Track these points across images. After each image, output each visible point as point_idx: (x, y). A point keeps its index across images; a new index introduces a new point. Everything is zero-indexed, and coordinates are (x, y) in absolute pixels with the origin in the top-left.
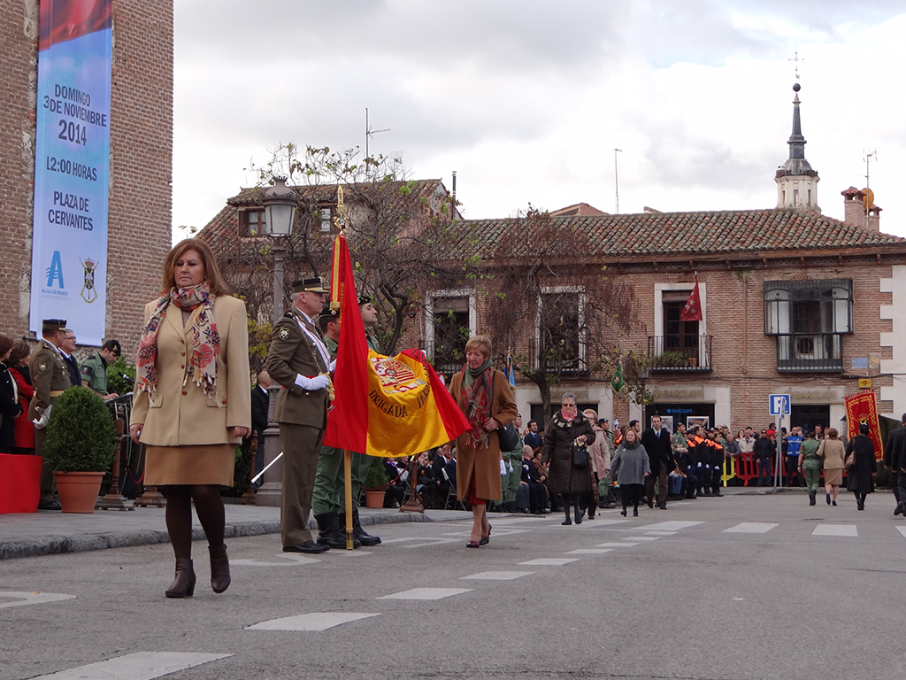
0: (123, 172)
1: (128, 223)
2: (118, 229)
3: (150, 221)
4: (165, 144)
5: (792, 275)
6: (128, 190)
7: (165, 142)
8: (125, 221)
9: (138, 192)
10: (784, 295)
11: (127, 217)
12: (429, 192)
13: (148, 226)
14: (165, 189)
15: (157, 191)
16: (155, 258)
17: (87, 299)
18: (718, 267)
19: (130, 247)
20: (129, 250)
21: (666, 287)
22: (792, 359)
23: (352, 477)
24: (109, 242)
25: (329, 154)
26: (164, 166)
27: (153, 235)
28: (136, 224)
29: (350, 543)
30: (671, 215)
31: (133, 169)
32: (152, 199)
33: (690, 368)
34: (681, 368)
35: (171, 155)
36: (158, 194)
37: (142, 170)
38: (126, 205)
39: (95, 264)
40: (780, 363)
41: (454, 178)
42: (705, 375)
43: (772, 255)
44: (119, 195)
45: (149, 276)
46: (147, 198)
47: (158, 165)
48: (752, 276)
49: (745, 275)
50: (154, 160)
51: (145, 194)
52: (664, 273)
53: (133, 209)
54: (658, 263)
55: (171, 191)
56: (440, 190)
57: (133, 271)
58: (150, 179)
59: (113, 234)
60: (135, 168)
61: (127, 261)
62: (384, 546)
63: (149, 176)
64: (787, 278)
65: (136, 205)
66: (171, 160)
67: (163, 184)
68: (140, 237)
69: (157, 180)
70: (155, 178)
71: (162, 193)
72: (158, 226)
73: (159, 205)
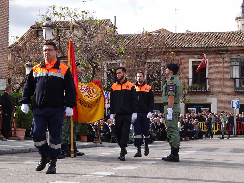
3: (0, 34)
4: (6, 5)
5: (241, 56)
7: (6, 4)
10: (238, 64)
12: (106, 24)
14: (6, 22)
15: (3, 23)
16: (2, 48)
18: (213, 53)
21: (194, 60)
22: (240, 88)
23: (74, 130)
25: (69, 10)
27: (1, 39)
29: (72, 155)
30: (196, 33)
32: (1, 26)
33: (202, 90)
34: (199, 90)
35: (8, 9)
36: (3, 24)
40: (236, 89)
41: (115, 19)
42: (208, 93)
43: (233, 49)
47: (4, 13)
48: (226, 56)
49: (223, 56)
50: (2, 11)
52: (193, 55)
54: (191, 51)
55: (9, 23)
56: (110, 23)
58: (0, 18)
62: (86, 156)
64: (239, 57)
66: (9, 11)
67: (6, 20)
69: (3, 19)
70: (2, 18)
71: (5, 23)
72: (3, 36)
73: (4, 28)
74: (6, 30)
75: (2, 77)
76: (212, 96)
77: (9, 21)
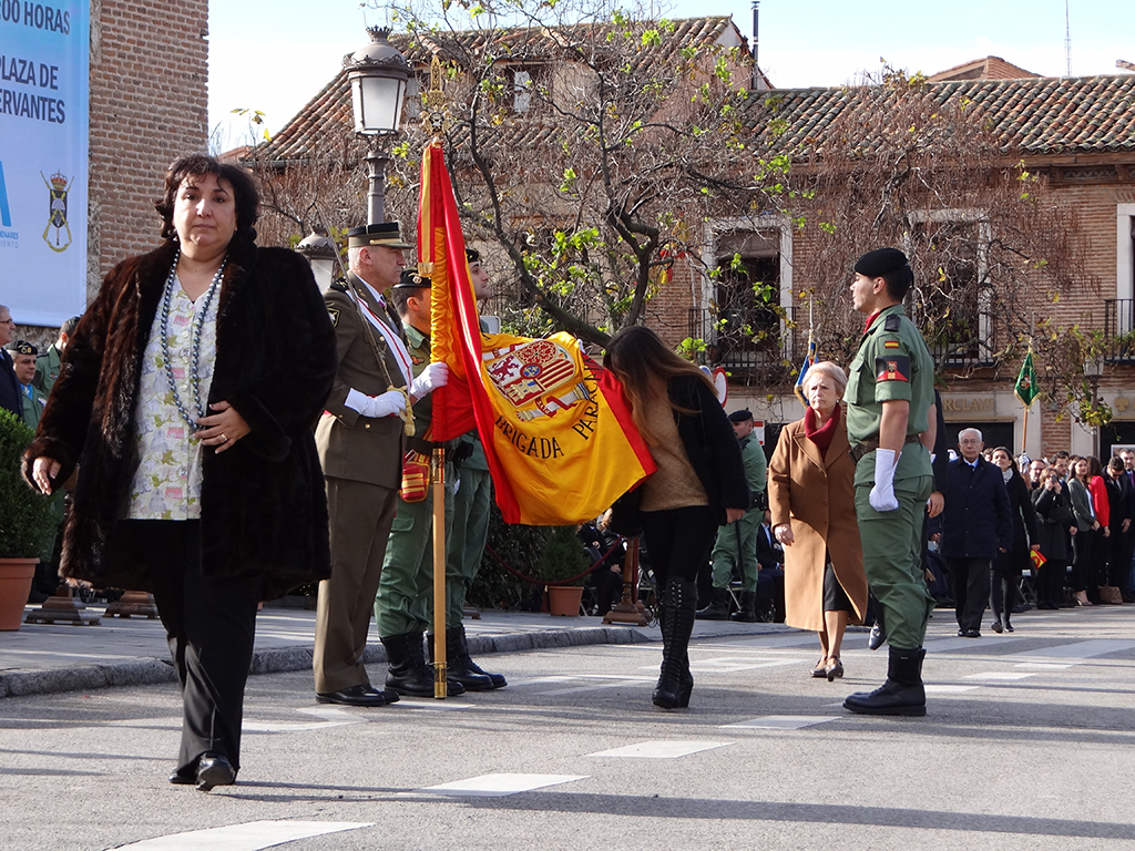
0: (117, 18)
1: (127, 109)
2: (110, 119)
3: (169, 105)
6: (128, 49)
8: (121, 105)
9: (146, 53)
11: (126, 97)
12: (710, 39)
13: (164, 113)
14: (196, 47)
15: (179, 51)
17: (54, 244)
19: (132, 152)
20: (130, 156)
24: (92, 143)
26: (193, 6)
27: (171, 130)
28: (143, 109)
31: (136, 13)
32: (171, 66)
36: (182, 56)
37: (153, 13)
38: (125, 76)
39: (68, 183)
41: (756, 13)
44: (111, 58)
46: (162, 64)
47: (183, 3)
51: (158, 55)
53: (137, 83)
54: (1124, 166)
55: (207, 50)
56: (729, 35)
57: (137, 194)
58: (167, 29)
59: (101, 129)
60: (139, 10)
61: (127, 175)
63: (166, 24)
65: (140, 76)
67: (192, 38)
68: (149, 134)
69: (180, 31)
70: (177, 27)
71: (189, 54)
72: (183, 113)
73: (184, 76)
74: (198, 83)
77: (207, 42)
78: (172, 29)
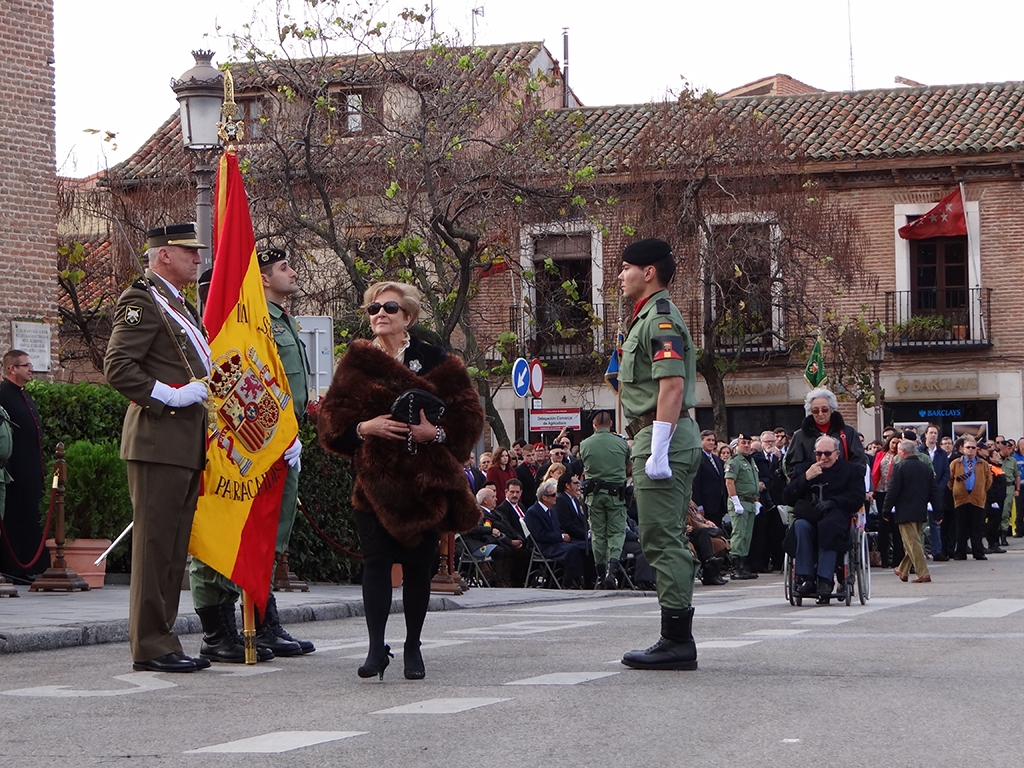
3: (19, 127)
4: (41, 1)
12: (527, 60)
13: (14, 134)
14: (42, 74)
15: (27, 78)
16: (28, 187)
18: (997, 174)
21: (913, 209)
26: (40, 36)
27: (21, 150)
32: (21, 91)
33: (955, 343)
34: (941, 343)
35: (51, 18)
36: (31, 82)
42: (981, 354)
45: (19, 216)
46: (12, 89)
47: (27, 34)
50: (23, 26)
51: (8, 82)
52: (909, 186)
54: (901, 171)
55: (54, 76)
56: (542, 59)
58: (16, 58)
63: (14, 53)
66: (51, 25)
67: (39, 65)
69: (29, 59)
70: (25, 55)
71: (37, 80)
72: (32, 134)
73: (32, 100)
74: (45, 106)
75: (30, 311)
76: (1000, 366)
77: (53, 69)
78: (21, 58)
